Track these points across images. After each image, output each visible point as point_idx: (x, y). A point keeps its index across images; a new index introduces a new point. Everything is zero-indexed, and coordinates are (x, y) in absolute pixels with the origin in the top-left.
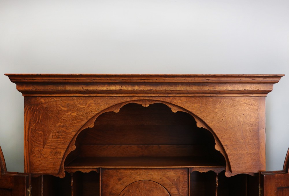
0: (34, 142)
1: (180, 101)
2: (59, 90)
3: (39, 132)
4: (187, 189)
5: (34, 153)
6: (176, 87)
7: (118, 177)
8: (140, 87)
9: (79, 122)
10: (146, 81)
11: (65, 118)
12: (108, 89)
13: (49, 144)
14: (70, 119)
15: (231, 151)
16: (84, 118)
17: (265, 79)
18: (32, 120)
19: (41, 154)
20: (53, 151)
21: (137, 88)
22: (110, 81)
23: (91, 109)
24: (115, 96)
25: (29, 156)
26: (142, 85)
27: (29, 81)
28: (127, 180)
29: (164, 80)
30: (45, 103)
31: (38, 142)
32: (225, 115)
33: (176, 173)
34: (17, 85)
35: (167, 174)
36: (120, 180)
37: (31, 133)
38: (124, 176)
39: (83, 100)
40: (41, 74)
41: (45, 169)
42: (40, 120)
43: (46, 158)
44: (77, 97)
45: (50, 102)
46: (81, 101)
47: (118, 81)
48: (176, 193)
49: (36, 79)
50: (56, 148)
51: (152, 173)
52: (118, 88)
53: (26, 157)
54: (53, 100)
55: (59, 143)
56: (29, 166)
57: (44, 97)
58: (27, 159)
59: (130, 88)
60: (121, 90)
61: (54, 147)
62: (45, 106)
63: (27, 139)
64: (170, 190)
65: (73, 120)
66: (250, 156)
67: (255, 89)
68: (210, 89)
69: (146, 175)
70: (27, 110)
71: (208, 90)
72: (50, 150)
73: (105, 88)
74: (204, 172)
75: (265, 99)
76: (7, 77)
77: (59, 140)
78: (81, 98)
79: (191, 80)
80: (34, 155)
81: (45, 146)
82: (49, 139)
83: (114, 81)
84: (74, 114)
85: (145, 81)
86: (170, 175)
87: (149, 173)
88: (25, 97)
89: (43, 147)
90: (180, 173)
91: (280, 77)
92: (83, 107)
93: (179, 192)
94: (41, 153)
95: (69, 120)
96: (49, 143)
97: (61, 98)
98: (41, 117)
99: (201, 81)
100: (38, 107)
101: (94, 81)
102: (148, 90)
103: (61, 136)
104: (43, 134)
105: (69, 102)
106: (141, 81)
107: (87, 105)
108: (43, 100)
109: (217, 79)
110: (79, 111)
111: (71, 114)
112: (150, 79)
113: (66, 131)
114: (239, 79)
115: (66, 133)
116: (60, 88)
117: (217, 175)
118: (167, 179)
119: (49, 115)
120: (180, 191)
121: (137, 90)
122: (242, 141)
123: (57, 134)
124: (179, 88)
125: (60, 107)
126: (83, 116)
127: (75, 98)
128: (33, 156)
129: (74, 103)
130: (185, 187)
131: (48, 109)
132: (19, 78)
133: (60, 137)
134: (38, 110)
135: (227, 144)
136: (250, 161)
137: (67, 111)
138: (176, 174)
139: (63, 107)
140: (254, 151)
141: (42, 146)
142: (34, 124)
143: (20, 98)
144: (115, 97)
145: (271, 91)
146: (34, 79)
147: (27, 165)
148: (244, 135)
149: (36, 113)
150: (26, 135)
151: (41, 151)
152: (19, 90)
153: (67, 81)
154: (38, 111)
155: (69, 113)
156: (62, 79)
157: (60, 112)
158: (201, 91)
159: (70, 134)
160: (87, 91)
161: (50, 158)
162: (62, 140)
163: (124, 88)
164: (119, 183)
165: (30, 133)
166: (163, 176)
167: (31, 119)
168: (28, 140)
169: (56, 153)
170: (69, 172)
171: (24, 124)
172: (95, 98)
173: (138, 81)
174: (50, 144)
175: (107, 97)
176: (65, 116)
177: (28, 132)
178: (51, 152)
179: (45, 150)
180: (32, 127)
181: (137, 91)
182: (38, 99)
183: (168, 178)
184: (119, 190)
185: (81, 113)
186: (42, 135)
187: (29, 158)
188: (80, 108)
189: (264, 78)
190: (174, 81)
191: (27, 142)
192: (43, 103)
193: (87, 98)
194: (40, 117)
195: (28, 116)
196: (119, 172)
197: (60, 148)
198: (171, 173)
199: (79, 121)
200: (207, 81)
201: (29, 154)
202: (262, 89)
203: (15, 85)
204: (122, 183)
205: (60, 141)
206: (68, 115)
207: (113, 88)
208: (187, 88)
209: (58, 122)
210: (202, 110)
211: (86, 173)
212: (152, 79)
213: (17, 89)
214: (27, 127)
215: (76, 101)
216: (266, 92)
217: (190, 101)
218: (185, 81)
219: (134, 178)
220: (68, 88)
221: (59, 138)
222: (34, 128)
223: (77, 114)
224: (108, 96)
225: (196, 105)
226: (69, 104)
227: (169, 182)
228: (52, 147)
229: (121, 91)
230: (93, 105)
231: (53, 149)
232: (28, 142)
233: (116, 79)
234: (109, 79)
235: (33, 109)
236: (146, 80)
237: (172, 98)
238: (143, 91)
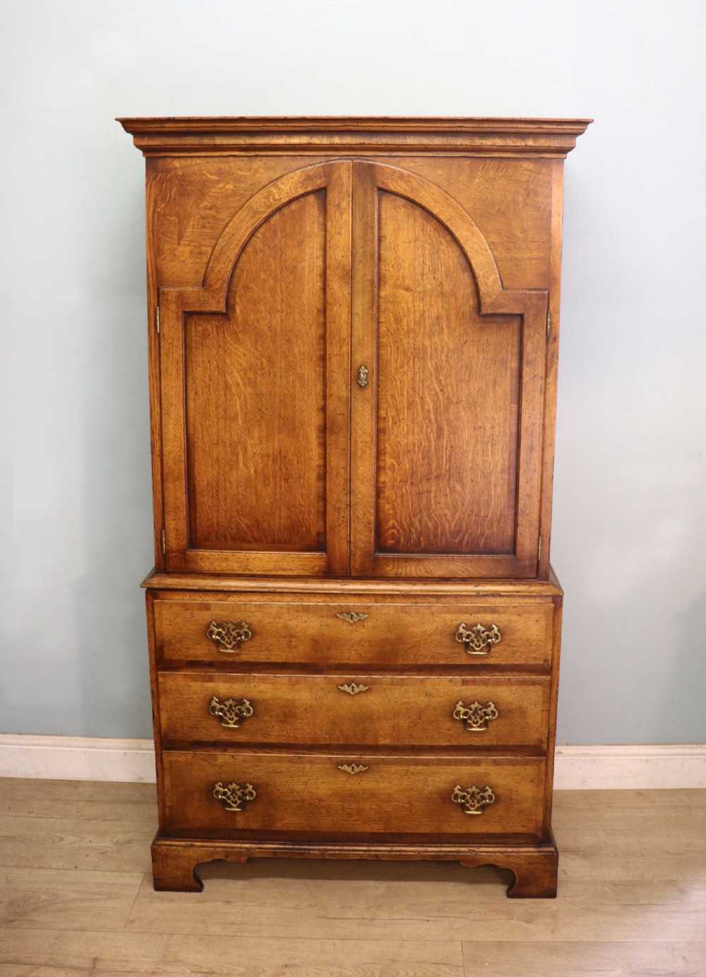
0: (163, 235)
1: (412, 164)
2: (204, 145)
3: (172, 219)
5: (164, 253)
6: (405, 138)
8: (342, 139)
9: (238, 200)
10: (353, 128)
11: (214, 193)
12: (288, 143)
13: (187, 239)
14: (224, 195)
15: (501, 254)
16: (247, 193)
17: (560, 127)
18: (159, 198)
19: (175, 255)
20: (195, 251)
21: (337, 140)
22: (290, 129)
23: (259, 177)
24: (300, 156)
25: (155, 259)
26: (346, 135)
27: (154, 130)
29: (384, 126)
30: (181, 168)
31: (169, 235)
32: (492, 189)
34: (134, 137)
37: (158, 219)
39: (244, 163)
40: (174, 118)
41: (182, 280)
42: (172, 197)
43: (181, 262)
44: (235, 158)
45: (189, 166)
46: (241, 163)
47: (304, 129)
49: (165, 125)
50: (200, 245)
52: (303, 140)
53: (151, 260)
54: (194, 162)
55: (205, 237)
56: (155, 276)
57: (179, 157)
58: (151, 264)
59: (325, 140)
60: (309, 144)
61: (197, 244)
62: (180, 173)
63: (151, 230)
65: (227, 197)
66: (534, 262)
67: (544, 145)
68: (464, 143)
70: (150, 181)
71: (461, 145)
72: (189, 249)
73: (281, 140)
75: (563, 162)
76: (119, 125)
77: (205, 231)
78: (242, 158)
79: (431, 127)
80: (163, 257)
81: (181, 242)
82: (189, 230)
83: (297, 129)
84: (230, 186)
85: (350, 128)
88: (146, 158)
89: (179, 244)
91: (585, 123)
92: (245, 174)
94: (175, 253)
95: (222, 197)
96: (188, 237)
97: (207, 159)
98: (175, 193)
99: (448, 129)
100: (169, 176)
101: (265, 129)
102: (356, 144)
103: (207, 225)
104: (177, 221)
105: (221, 166)
106: (345, 128)
107: (252, 171)
108: (177, 163)
109: (475, 125)
110: (239, 181)
111: (224, 187)
112: (359, 125)
113: (217, 216)
114: (514, 125)
115: (217, 219)
116: (206, 141)
119: (188, 188)
121: (337, 144)
122: (521, 236)
123: (201, 222)
124: (411, 140)
125: (206, 175)
126: (245, 191)
127: (231, 159)
128: (162, 259)
129: (230, 167)
131: (186, 179)
132: (139, 126)
133: (206, 227)
134: (168, 180)
135: (495, 241)
136: (534, 271)
137: (218, 182)
139: (211, 174)
140: (542, 254)
141: (176, 242)
142: (163, 205)
143: (139, 159)
144: (299, 158)
145: (571, 149)
146: (163, 127)
147: (153, 274)
148: (525, 225)
149: (166, 187)
150: (149, 224)
151: (176, 249)
152: (138, 147)
153: (217, 129)
154: (169, 182)
155: (221, 185)
156: (209, 125)
157: (206, 183)
158: (450, 146)
159: (223, 220)
160: (252, 146)
161: (191, 261)
162: (209, 231)
163: (316, 140)
165: (156, 220)
167: (157, 196)
168: (153, 232)
169: (200, 253)
171: (147, 204)
172: (265, 158)
173: (339, 129)
174: (189, 239)
175: (285, 158)
176: (214, 190)
177: (153, 218)
178: (191, 253)
179: (181, 249)
180: (159, 210)
181: (338, 146)
182: (169, 162)
185: (243, 185)
186: (176, 223)
187: (155, 262)
188: (241, 176)
189: (558, 125)
190: (401, 129)
191: (151, 234)
192: (177, 168)
193: (253, 158)
194: (173, 193)
195: (153, 190)
197: (206, 246)
199: (238, 198)
200: (459, 129)
201: (155, 255)
202: (557, 145)
203: (130, 137)
205: (206, 233)
206: (220, 188)
207: (296, 140)
208: (425, 141)
209: (202, 201)
210: (452, 181)
212: (363, 125)
213: (134, 144)
214: (151, 210)
215: (232, 164)
216: (565, 151)
217: (430, 164)
218: (421, 129)
220: (219, 141)
221: (204, 227)
222: (162, 212)
223: (235, 187)
224: (288, 156)
225: (440, 172)
226: (221, 169)
228: (193, 244)
229: (310, 146)
230: (261, 170)
231: (195, 247)
232: (153, 234)
233: (301, 125)
234: (289, 125)
235: (160, 179)
236: (353, 126)
237: (398, 159)
238: (348, 146)
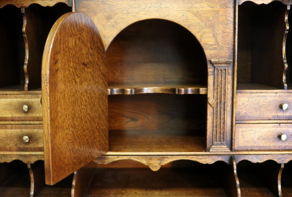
4: (231, 35)
7: (105, 14)
28: (122, 19)
33: (211, 5)
35: (196, 8)
36: (109, 18)
38: (117, 12)
48: (211, 43)
51: (168, 6)
64: (201, 37)
69: (156, 9)
74: (263, 4)
86: (201, 9)
87: (162, 6)
90: (220, 6)
93: (216, 41)
117: (289, 8)
118: (196, 16)
120: (219, 38)
130: (228, 30)
138: (212, 7)
164: (109, 23)
166: (188, 11)
170: (17, 6)
183: (197, 14)
184: (108, 37)
196: (107, 4)
198: (202, 5)
204: (113, 23)
211: (48, 7)
219: (135, 14)
227: (199, 21)
